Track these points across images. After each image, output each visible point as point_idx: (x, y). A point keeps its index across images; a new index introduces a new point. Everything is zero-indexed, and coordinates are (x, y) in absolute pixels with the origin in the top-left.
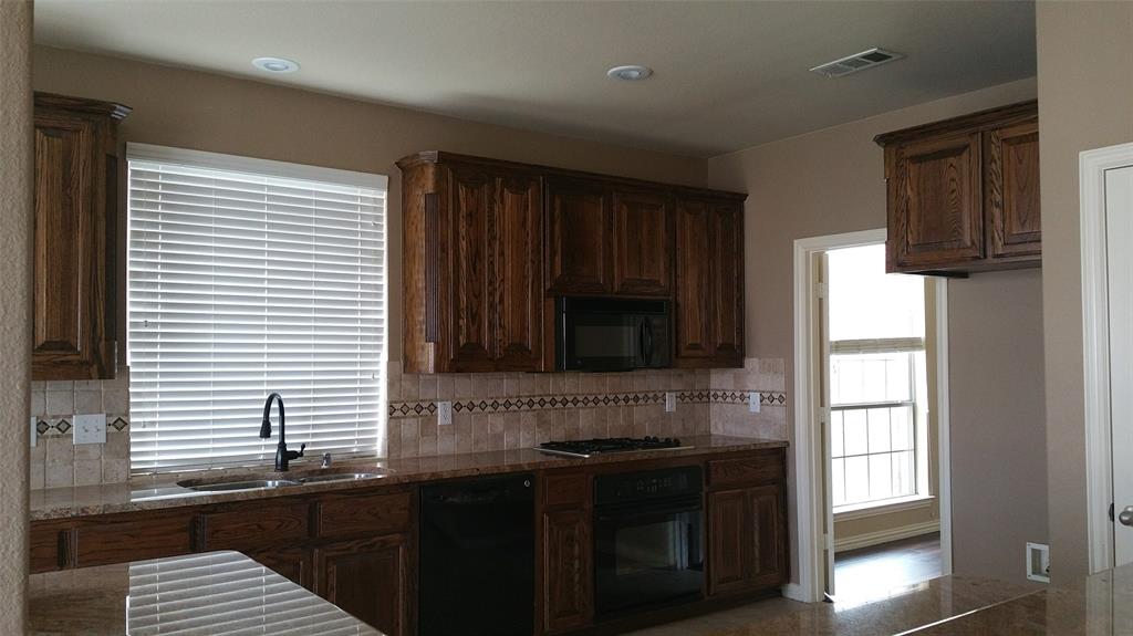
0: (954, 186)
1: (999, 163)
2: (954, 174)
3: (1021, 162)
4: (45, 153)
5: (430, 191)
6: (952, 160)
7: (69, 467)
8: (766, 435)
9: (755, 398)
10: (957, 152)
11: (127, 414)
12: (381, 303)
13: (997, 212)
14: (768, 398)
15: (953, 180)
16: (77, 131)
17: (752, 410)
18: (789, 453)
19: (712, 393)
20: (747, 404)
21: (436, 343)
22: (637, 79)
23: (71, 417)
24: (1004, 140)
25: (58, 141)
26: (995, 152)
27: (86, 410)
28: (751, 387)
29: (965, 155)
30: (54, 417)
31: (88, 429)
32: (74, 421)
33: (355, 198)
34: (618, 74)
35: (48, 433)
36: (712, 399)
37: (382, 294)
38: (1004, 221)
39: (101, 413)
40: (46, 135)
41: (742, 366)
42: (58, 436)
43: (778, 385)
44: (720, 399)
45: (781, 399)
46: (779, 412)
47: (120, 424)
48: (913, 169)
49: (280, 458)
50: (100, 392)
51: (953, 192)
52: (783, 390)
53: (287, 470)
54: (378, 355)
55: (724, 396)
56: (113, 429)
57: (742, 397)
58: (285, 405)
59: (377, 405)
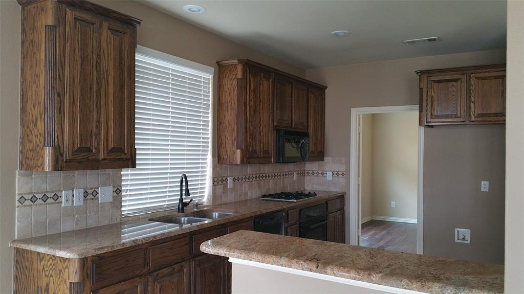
0: (454, 93)
1: (474, 86)
2: (454, 89)
3: (483, 87)
4: (112, 43)
5: (240, 78)
6: (454, 83)
7: (97, 215)
8: (335, 190)
9: (329, 174)
10: (456, 80)
11: (121, 186)
12: (208, 129)
13: (472, 105)
14: (336, 174)
15: (454, 91)
16: (124, 33)
17: (328, 179)
18: (346, 197)
19: (306, 172)
20: (325, 176)
21: (242, 150)
22: (343, 36)
23: (98, 188)
24: (477, 78)
25: (117, 38)
26: (472, 82)
27: (104, 184)
28: (327, 169)
29: (459, 82)
30: (91, 188)
31: (105, 194)
32: (99, 190)
33: (201, 77)
34: (336, 34)
35: (88, 197)
36: (306, 174)
37: (209, 125)
38: (475, 108)
39: (110, 186)
40: (112, 34)
41: (323, 160)
42: (92, 199)
43: (342, 168)
44: (310, 174)
45: (343, 174)
46: (342, 180)
47: (118, 191)
48: (436, 85)
49: (181, 206)
50: (110, 174)
51: (453, 95)
52: (344, 170)
53: (184, 212)
54: (206, 155)
55: (313, 173)
56: (115, 194)
57: (323, 174)
58: (188, 179)
59: (206, 179)
